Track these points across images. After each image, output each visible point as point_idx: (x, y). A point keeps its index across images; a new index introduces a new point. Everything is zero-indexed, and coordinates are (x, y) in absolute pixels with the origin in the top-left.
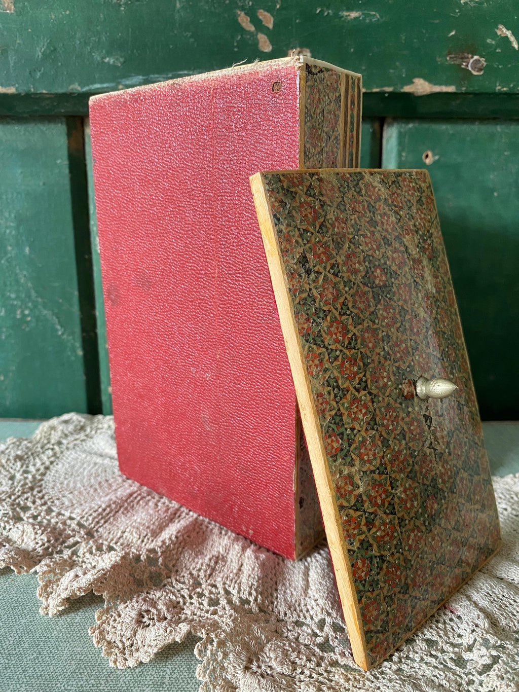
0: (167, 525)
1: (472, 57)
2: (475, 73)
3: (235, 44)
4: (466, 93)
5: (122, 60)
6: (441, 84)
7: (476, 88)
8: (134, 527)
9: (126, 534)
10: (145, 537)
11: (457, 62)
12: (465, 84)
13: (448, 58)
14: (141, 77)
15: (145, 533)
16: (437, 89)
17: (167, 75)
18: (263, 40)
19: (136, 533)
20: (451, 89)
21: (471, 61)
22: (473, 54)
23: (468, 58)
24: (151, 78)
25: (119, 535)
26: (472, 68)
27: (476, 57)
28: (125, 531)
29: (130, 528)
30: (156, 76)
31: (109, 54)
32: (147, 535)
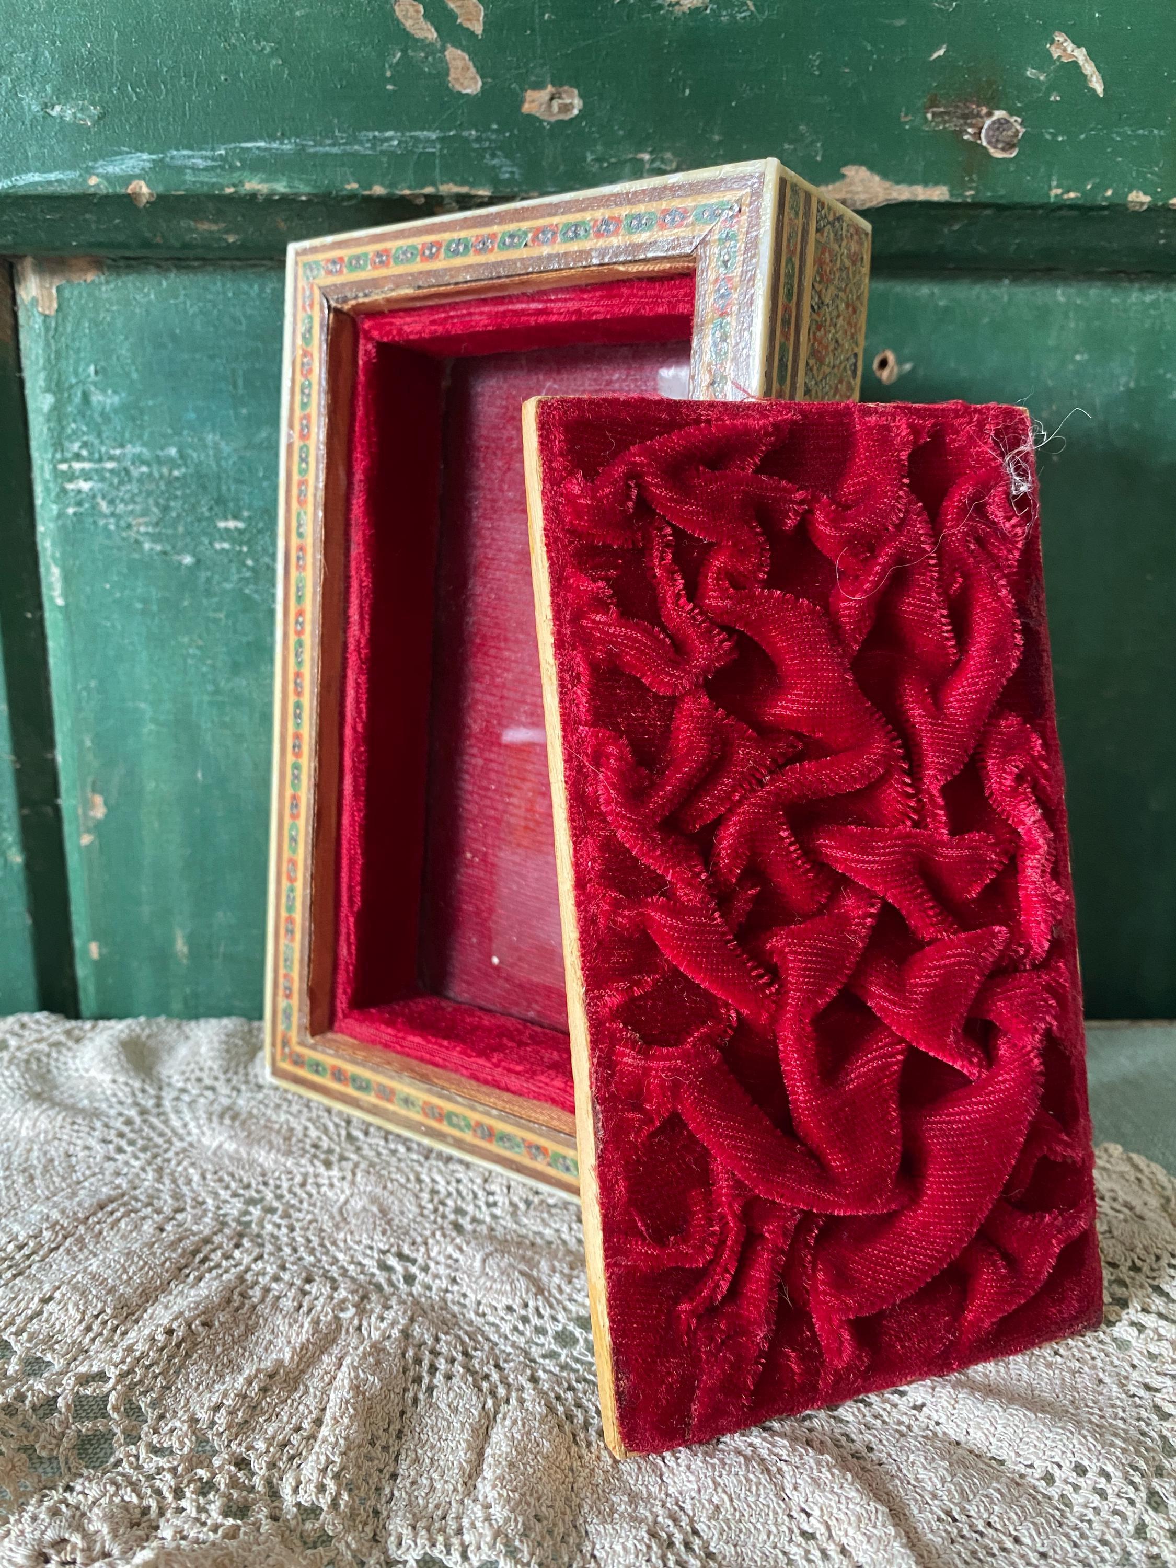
0: (165, 1288)
1: (990, 114)
2: (998, 154)
3: (388, 74)
4: (976, 205)
5: (95, 111)
6: (912, 182)
7: (1001, 192)
8: (75, 1288)
9: (51, 1306)
10: (97, 1317)
11: (950, 126)
12: (971, 180)
13: (929, 116)
14: (145, 156)
15: (100, 1305)
16: (903, 193)
17: (213, 149)
18: (460, 64)
19: (76, 1305)
20: (939, 194)
21: (988, 123)
22: (994, 105)
23: (978, 115)
24: (172, 158)
25: (34, 1305)
26: (989, 143)
27: (999, 114)
28: (51, 1298)
29: (64, 1289)
30: (185, 152)
31: (62, 95)
32: (103, 1311)
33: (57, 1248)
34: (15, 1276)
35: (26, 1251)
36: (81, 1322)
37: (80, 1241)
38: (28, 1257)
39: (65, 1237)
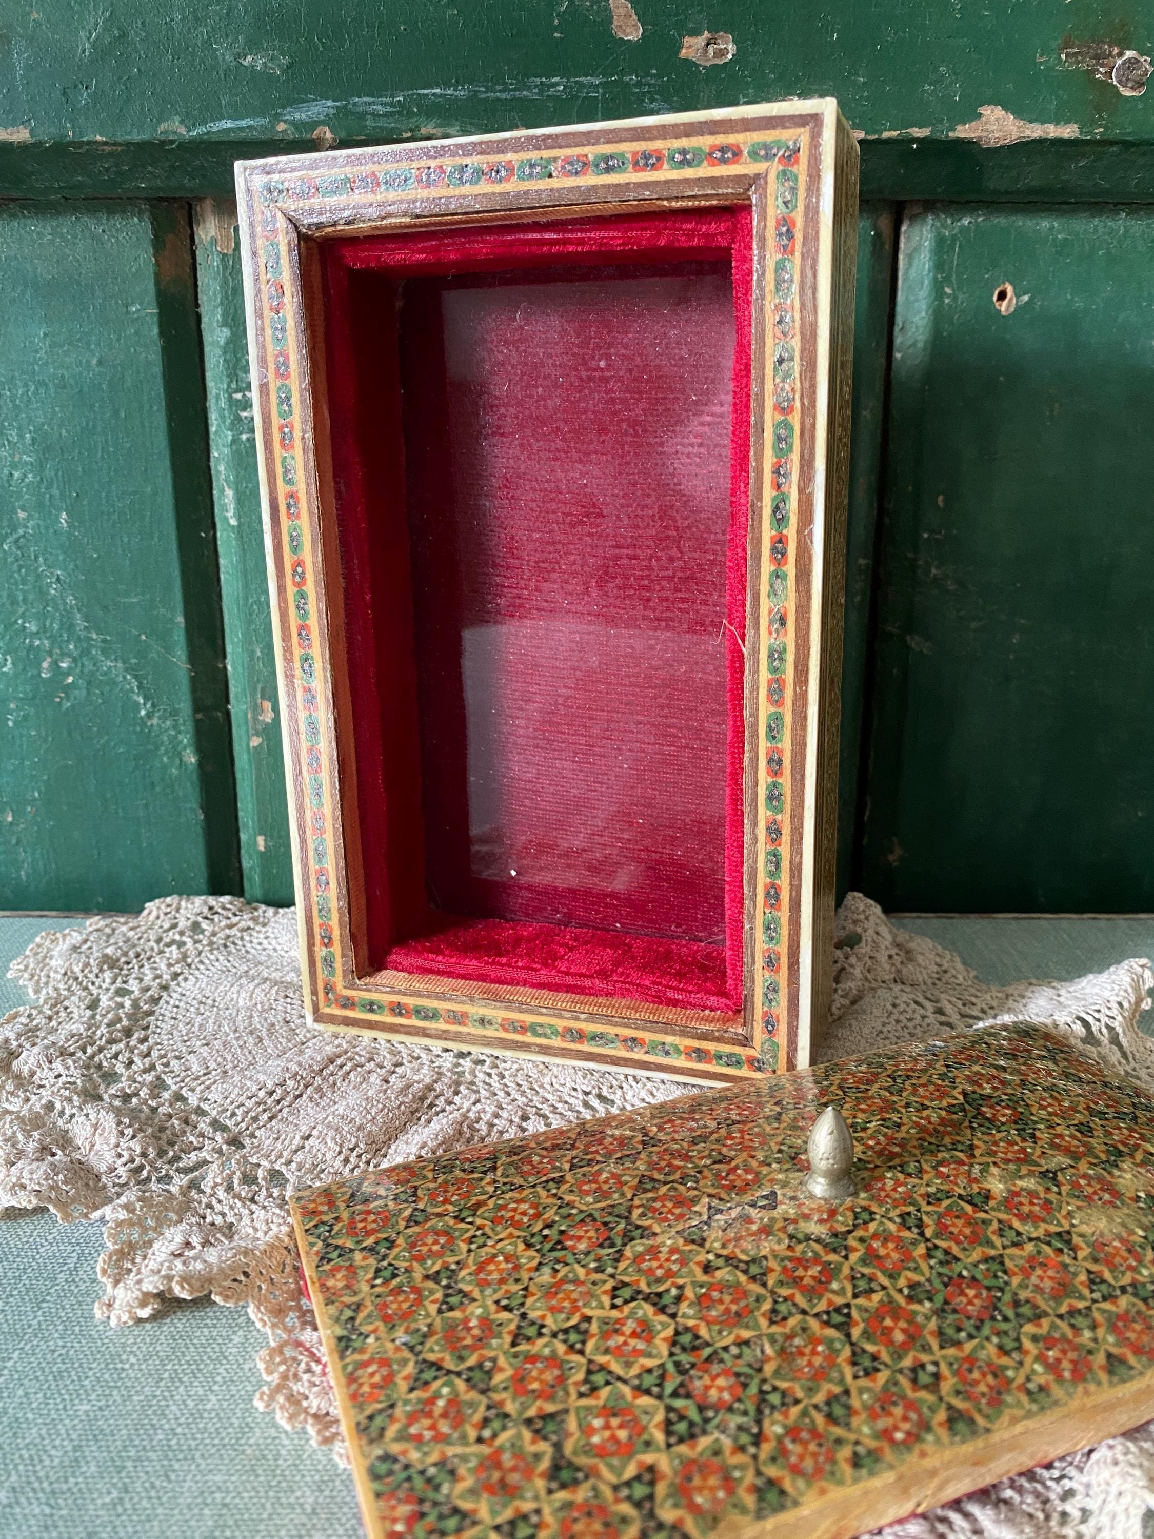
0: (403, 1129)
1: (1121, 54)
2: (1127, 93)
3: (556, 22)
4: (1105, 143)
5: (285, 61)
6: (1043, 120)
7: (1126, 129)
8: (329, 1126)
9: (311, 1141)
10: (352, 1150)
11: (1084, 67)
12: (1101, 117)
13: (1063, 57)
14: (330, 103)
15: (354, 1140)
16: (1035, 131)
17: (392, 96)
18: (622, 11)
19: (334, 1139)
20: (1069, 131)
21: (1119, 62)
22: (1125, 45)
23: (1110, 55)
24: (355, 104)
25: (297, 1142)
26: (1120, 82)
27: (1129, 54)
28: (310, 1136)
29: (319, 1128)
30: (367, 99)
31: (253, 46)
32: (356, 1146)
33: (300, 1096)
34: (271, 1119)
35: (276, 1097)
36: (340, 1153)
37: (319, 1089)
38: (278, 1102)
39: (306, 1087)
